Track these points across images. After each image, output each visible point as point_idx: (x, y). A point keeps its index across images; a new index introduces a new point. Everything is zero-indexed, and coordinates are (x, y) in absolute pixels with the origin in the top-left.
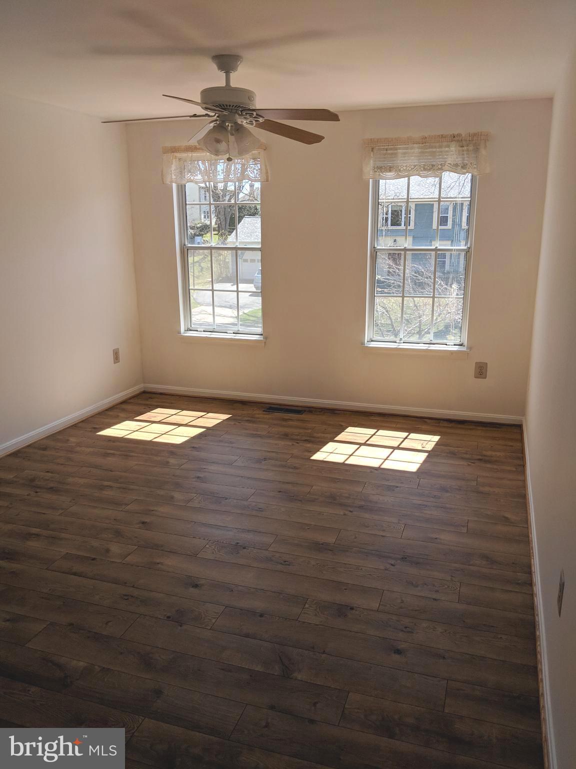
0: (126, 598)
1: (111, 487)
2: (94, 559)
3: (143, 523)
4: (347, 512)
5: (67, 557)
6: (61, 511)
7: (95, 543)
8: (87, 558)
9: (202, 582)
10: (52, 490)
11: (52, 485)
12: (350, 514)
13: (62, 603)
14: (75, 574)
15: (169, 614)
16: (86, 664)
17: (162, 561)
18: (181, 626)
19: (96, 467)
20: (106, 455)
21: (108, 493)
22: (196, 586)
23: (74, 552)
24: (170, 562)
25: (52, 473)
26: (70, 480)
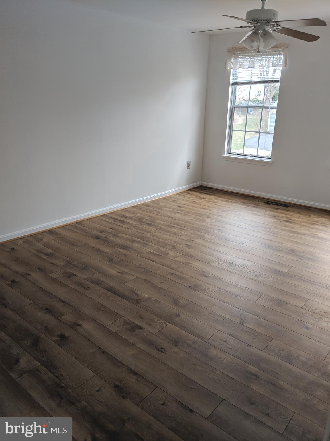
0: (172, 274)
1: (175, 227)
2: (161, 256)
3: (187, 245)
4: (299, 259)
5: (149, 253)
6: (150, 234)
7: (163, 250)
8: (158, 255)
9: (209, 275)
10: (148, 224)
11: (148, 222)
12: (301, 260)
13: (143, 271)
14: (151, 260)
15: (190, 285)
16: (148, 297)
17: (192, 263)
18: (195, 291)
19: (170, 217)
20: (176, 213)
21: (173, 229)
22: (206, 276)
23: (152, 251)
24: (196, 264)
25: (149, 217)
26: (157, 221)
